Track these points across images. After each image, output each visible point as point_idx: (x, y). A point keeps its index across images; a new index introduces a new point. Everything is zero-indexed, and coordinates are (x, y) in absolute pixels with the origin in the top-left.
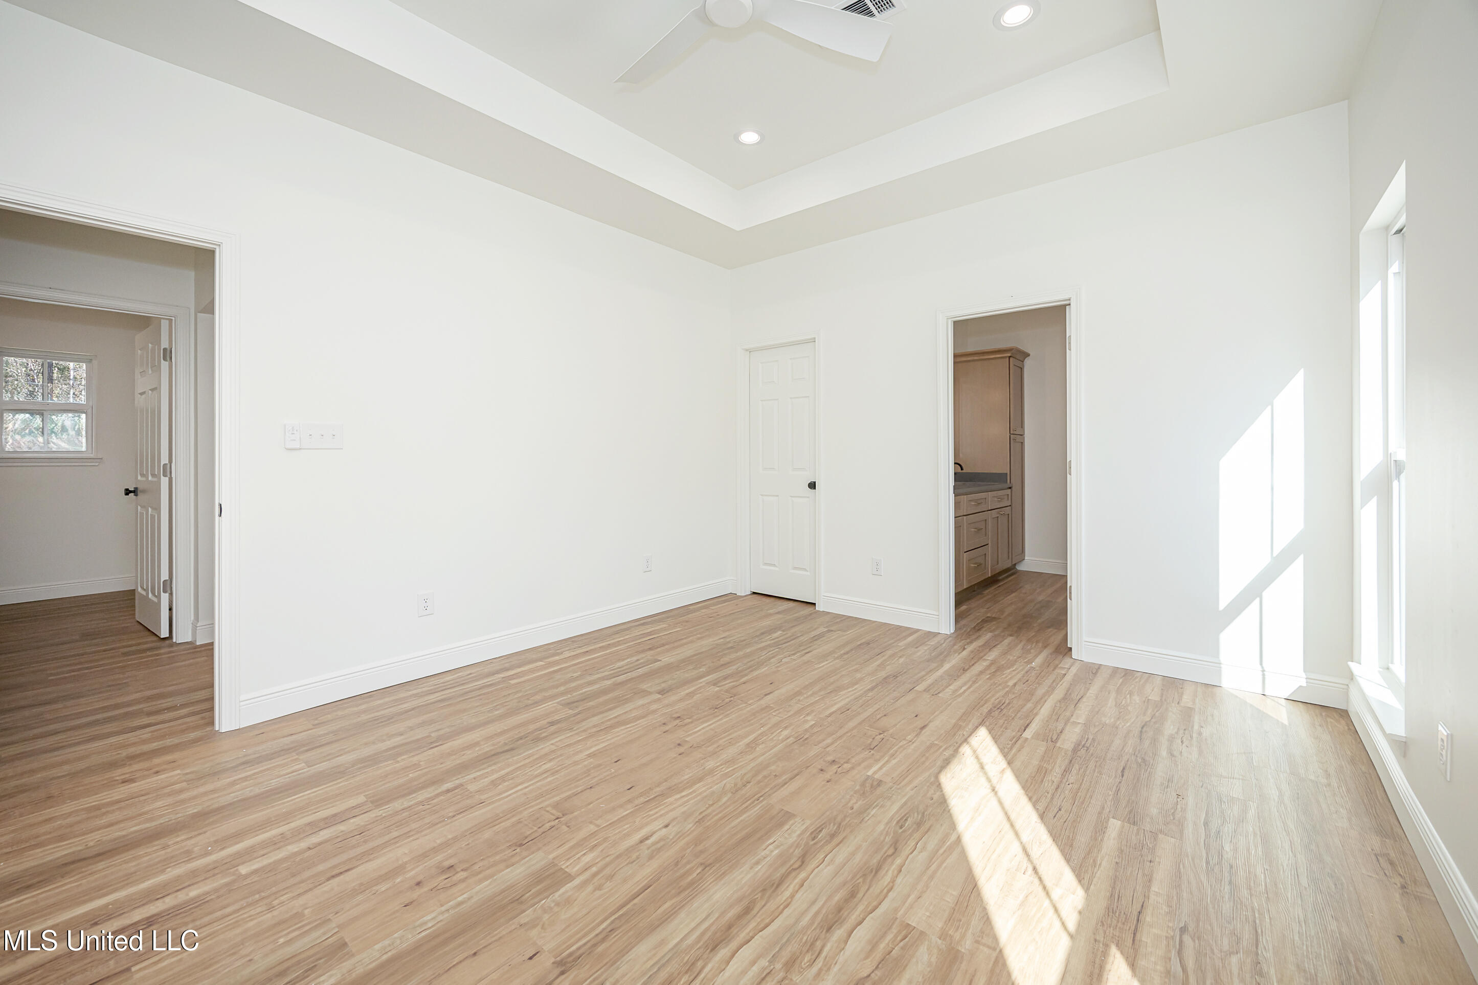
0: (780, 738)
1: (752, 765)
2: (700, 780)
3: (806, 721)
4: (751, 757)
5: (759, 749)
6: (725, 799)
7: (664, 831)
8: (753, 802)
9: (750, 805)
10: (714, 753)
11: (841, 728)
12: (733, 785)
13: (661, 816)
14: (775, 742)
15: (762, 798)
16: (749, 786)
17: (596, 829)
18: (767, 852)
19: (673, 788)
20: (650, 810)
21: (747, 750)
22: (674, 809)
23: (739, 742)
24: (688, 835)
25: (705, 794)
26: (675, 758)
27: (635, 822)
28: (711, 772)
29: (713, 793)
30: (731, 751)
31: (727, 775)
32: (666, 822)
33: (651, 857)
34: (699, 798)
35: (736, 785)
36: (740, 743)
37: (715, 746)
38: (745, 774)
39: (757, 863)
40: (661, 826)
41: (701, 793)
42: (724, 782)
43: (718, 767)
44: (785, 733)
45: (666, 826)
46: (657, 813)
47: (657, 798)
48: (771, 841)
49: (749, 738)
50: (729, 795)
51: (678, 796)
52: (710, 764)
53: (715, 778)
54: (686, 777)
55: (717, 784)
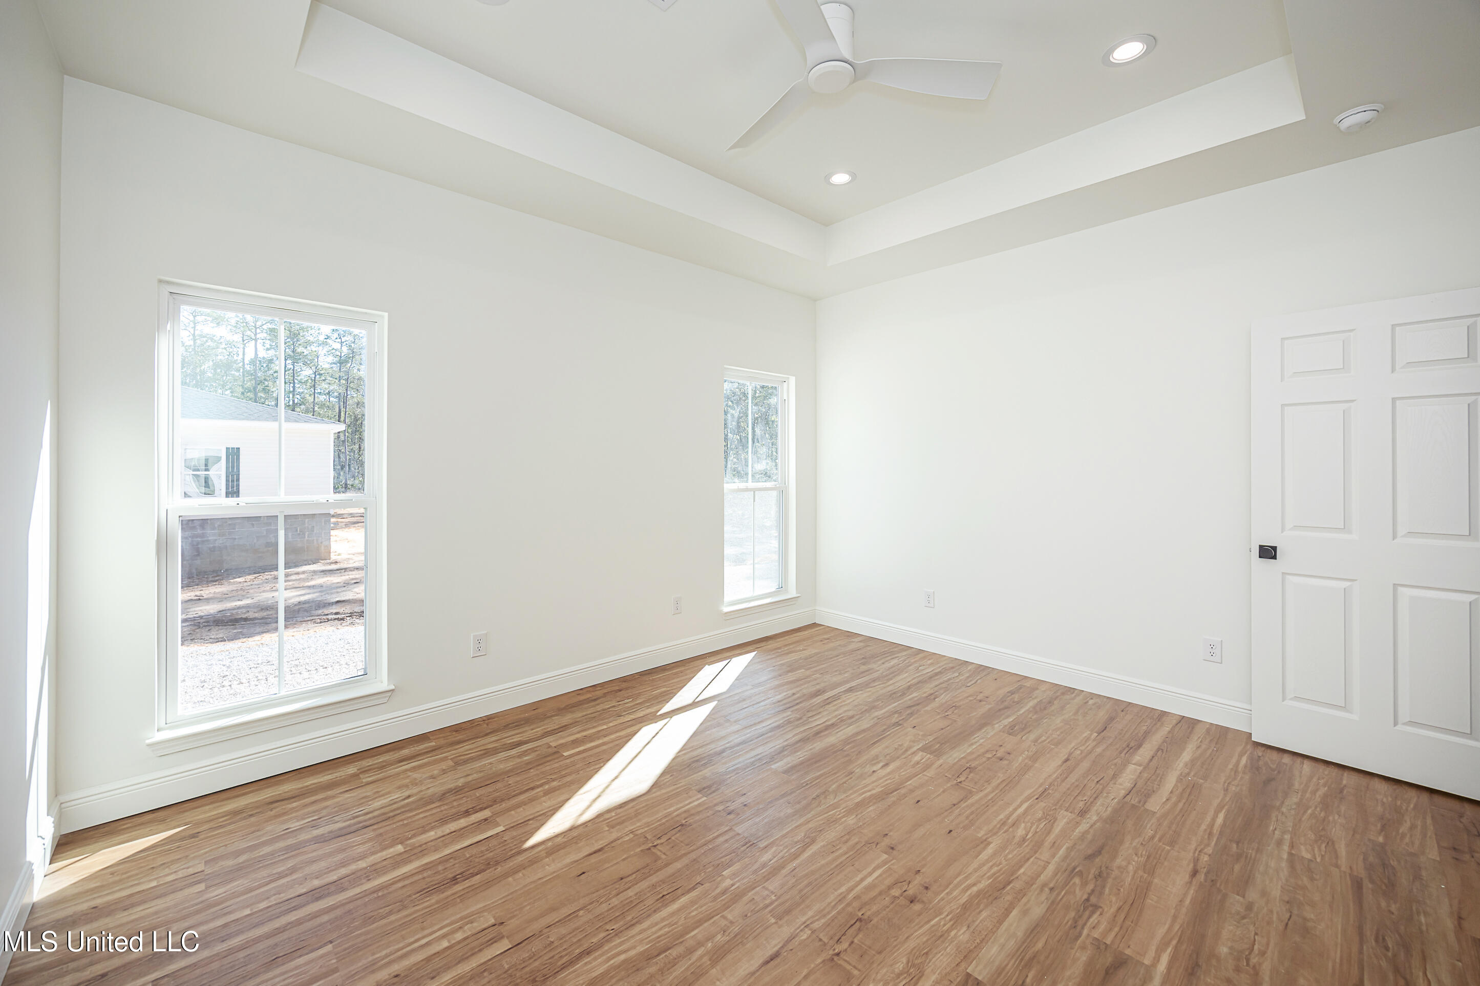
0: (774, 849)
1: (809, 816)
2: (858, 805)
3: (734, 875)
4: (810, 825)
5: (800, 836)
6: (834, 786)
7: (875, 768)
8: (811, 783)
9: (813, 781)
10: (850, 833)
11: (694, 860)
12: (828, 797)
13: (881, 778)
14: (781, 843)
15: (804, 785)
16: (814, 796)
17: (925, 773)
18: (805, 754)
19: (880, 799)
20: (891, 783)
21: (814, 834)
22: (873, 782)
23: (824, 846)
24: (856, 766)
25: (851, 792)
26: (890, 831)
27: (899, 776)
28: (850, 812)
29: (845, 792)
30: (831, 835)
31: (835, 806)
32: (875, 774)
33: (877, 756)
34: (855, 789)
35: (826, 798)
36: (822, 844)
37: (851, 843)
38: (817, 807)
39: (811, 749)
40: (879, 772)
41: (855, 792)
42: (835, 801)
43: (844, 817)
44: (766, 857)
45: (874, 771)
46: (886, 780)
47: (890, 792)
48: (801, 759)
49: (811, 852)
50: (830, 790)
51: (874, 792)
52: (851, 820)
53: (844, 806)
54: (871, 808)
55: (841, 800)
